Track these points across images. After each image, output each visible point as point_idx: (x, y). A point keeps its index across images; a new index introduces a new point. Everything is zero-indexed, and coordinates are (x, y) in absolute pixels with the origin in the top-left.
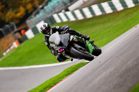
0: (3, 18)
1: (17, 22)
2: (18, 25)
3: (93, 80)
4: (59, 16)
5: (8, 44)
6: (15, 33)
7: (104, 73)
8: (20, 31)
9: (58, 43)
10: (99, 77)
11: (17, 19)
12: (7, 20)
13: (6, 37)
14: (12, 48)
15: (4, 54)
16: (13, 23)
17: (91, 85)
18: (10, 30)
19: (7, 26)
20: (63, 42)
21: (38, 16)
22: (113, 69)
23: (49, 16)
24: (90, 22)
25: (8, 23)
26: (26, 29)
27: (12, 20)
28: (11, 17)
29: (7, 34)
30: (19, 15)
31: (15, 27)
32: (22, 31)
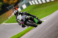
0: (8, 3)
1: (14, 4)
2: (14, 6)
3: (46, 28)
4: (32, 2)
5: (10, 14)
6: (13, 9)
7: (51, 26)
8: (15, 9)
9: (21, 20)
10: (48, 27)
11: (14, 3)
12: (10, 4)
13: (9, 11)
14: (12, 15)
15: (9, 18)
16: (12, 5)
17: (45, 31)
18: (11, 8)
19: (10, 6)
20: (23, 19)
21: (23, 2)
22: (54, 24)
23: (27, 2)
24: (45, 5)
25: (10, 5)
26: (18, 8)
27: (12, 4)
28: (11, 3)
29: (10, 10)
30: (15, 2)
31: (13, 7)
32: (16, 9)
